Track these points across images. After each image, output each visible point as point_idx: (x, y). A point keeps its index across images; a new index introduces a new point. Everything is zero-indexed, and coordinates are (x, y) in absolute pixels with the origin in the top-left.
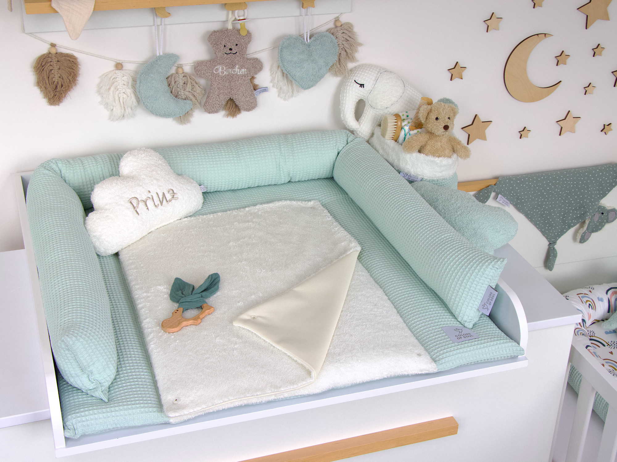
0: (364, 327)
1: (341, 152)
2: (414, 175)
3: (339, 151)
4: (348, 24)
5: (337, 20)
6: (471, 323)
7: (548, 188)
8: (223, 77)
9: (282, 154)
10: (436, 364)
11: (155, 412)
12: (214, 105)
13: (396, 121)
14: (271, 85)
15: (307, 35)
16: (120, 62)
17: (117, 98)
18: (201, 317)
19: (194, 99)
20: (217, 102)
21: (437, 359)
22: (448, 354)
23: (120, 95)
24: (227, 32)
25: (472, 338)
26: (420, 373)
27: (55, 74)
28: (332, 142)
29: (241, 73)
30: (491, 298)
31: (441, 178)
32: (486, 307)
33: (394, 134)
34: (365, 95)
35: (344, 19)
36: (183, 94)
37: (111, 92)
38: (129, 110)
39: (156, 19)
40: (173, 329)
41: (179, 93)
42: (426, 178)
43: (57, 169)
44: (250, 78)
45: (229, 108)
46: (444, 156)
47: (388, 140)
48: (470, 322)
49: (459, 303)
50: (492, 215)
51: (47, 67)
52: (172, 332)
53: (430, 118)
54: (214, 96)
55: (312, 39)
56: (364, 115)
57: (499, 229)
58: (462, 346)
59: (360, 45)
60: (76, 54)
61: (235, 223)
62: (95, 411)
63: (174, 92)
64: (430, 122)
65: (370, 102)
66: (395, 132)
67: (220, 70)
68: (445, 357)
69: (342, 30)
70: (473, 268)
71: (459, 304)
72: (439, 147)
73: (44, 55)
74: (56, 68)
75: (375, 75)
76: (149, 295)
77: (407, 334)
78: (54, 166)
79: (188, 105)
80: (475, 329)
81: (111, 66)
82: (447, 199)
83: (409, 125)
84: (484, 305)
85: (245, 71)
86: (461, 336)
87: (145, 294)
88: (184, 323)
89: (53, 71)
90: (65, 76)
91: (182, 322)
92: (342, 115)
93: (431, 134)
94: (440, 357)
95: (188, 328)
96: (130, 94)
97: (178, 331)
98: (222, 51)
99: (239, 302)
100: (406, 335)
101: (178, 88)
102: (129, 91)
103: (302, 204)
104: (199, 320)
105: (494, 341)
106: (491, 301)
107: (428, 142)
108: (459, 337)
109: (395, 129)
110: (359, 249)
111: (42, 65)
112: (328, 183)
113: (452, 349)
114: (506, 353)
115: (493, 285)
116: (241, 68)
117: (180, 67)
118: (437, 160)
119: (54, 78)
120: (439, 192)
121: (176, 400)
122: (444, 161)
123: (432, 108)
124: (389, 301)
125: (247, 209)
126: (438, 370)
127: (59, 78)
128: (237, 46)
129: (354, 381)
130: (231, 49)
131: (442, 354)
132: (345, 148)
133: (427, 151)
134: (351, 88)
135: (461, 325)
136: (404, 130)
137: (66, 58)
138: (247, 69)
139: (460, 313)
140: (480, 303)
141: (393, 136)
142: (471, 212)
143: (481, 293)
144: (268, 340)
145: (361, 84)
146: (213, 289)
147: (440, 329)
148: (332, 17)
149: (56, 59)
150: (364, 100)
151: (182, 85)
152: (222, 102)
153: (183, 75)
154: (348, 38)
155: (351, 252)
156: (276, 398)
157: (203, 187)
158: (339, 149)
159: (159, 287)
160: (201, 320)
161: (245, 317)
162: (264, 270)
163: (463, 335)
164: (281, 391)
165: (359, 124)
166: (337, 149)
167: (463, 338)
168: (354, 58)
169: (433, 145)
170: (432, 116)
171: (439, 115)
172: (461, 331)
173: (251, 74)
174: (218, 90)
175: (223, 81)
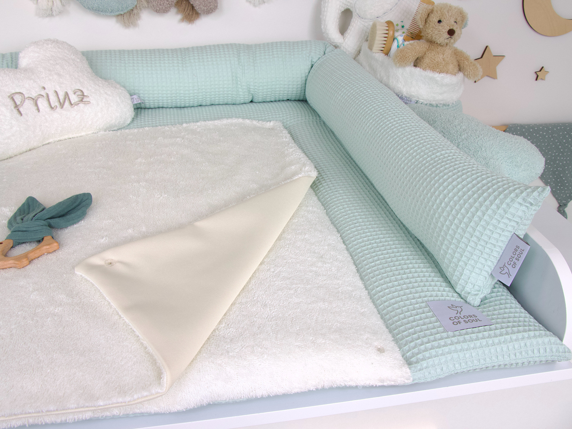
0: (292, 292)
1: (315, 64)
2: (406, 97)
3: (313, 63)
6: (477, 297)
7: (564, 141)
9: (240, 64)
10: (410, 368)
13: (387, 28)
18: (32, 256)
21: (414, 359)
22: (433, 352)
25: (478, 323)
26: (379, 384)
28: (304, 52)
30: (516, 256)
31: (442, 102)
33: (384, 46)
34: (352, 2)
42: (422, 101)
45: (184, 10)
46: (447, 73)
47: (376, 53)
48: (476, 295)
49: (459, 261)
50: (511, 143)
53: (430, 21)
56: (350, 27)
57: (519, 162)
58: (461, 338)
61: (160, 138)
64: (431, 26)
65: (357, 10)
66: (385, 42)
68: (429, 358)
70: (487, 203)
71: (460, 263)
72: (441, 60)
77: (366, 310)
80: (484, 308)
82: (449, 120)
83: (404, 35)
84: (502, 268)
86: (460, 319)
92: (322, 27)
93: (431, 42)
94: (419, 356)
99: (103, 238)
100: (362, 311)
103: (258, 124)
104: (25, 261)
105: (519, 332)
106: (516, 261)
107: (427, 53)
108: (456, 321)
109: (386, 39)
110: (314, 174)
112: (299, 105)
113: (442, 342)
114: (538, 355)
115: (521, 234)
118: (438, 76)
120: (438, 113)
122: (447, 79)
123: (433, 8)
124: (346, 252)
126: (413, 381)
129: (251, 394)
131: (424, 351)
132: (320, 59)
133: (425, 64)
135: (460, 299)
136: (397, 41)
139: (459, 279)
140: (495, 264)
141: (383, 49)
142: (481, 137)
143: (500, 247)
144: (114, 305)
146: (73, 215)
147: (423, 305)
150: (351, 9)
155: (301, 177)
156: (96, 416)
157: (135, 97)
158: (313, 60)
159: (3, 209)
160: (30, 262)
161: (96, 261)
162: (166, 196)
163: (462, 317)
164: (99, 406)
165: (344, 38)
166: (310, 59)
167: (463, 324)
169: (433, 58)
170: (433, 18)
171: (443, 16)
172: (459, 310)
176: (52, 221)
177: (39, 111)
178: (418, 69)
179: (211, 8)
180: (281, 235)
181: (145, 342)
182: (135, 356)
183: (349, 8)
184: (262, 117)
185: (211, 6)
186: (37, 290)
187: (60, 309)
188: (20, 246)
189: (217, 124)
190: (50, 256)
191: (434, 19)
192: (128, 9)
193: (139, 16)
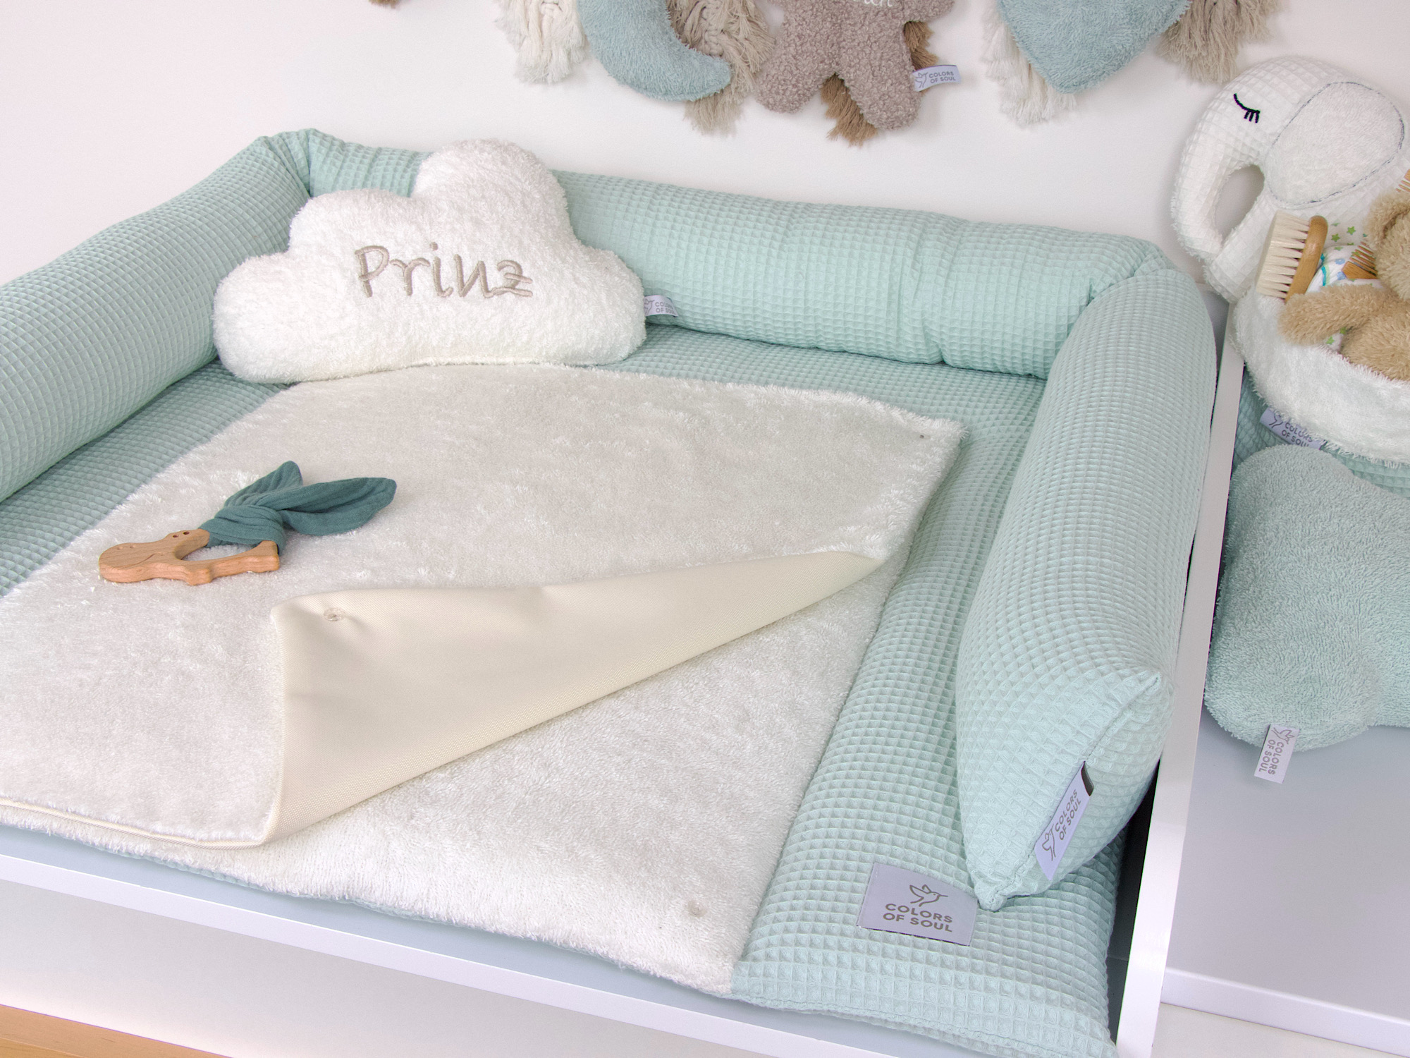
1: (1097, 297)
2: (1299, 426)
3: (1093, 295)
6: (993, 889)
10: (737, 965)
13: (1304, 236)
14: (983, 68)
19: (738, 61)
21: (757, 953)
22: (802, 952)
23: (543, 9)
26: (660, 972)
29: (872, 2)
32: (1051, 842)
33: (1289, 280)
34: (1261, 153)
36: (714, 39)
38: (561, 58)
40: (115, 572)
41: (704, 33)
42: (1340, 444)
43: (301, 155)
44: (901, 23)
48: (994, 884)
53: (1392, 236)
56: (1250, 215)
61: (646, 404)
63: (688, 29)
64: (1391, 250)
65: (1269, 173)
66: (1292, 272)
68: (786, 960)
75: (1306, 88)
78: (297, 149)
84: (1047, 835)
86: (908, 915)
91: (156, 561)
93: (1391, 294)
94: (772, 950)
95: (159, 584)
96: (568, 9)
99: (364, 570)
101: (701, 21)
103: (900, 418)
104: (206, 578)
105: (1012, 977)
106: (1067, 825)
107: (1373, 320)
108: (898, 914)
109: (1297, 264)
110: (878, 554)
113: (832, 940)
118: (1382, 385)
123: (1407, 200)
125: (731, 386)
126: (734, 991)
131: (788, 945)
133: (1362, 348)
134: (1216, 118)
136: (1325, 273)
140: (1042, 824)
141: (1286, 289)
143: (1052, 786)
145: (1250, 111)
146: (339, 515)
150: (1263, 168)
157: (657, 298)
158: (1094, 288)
160: (215, 578)
161: (314, 604)
162: (546, 523)
163: (918, 912)
165: (1224, 243)
166: (1088, 285)
167: (905, 924)
168: (1256, 25)
169: (1385, 335)
170: (1403, 228)
172: (930, 898)
173: (907, 12)
174: (797, 39)
175: (816, 16)
176: (293, 517)
179: (897, 117)
183: (1256, 163)
184: (928, 405)
185: (900, 112)
186: (187, 627)
187: (199, 667)
189: (802, 398)
190: (254, 578)
191: (1405, 232)
192: (707, 92)
193: (736, 109)
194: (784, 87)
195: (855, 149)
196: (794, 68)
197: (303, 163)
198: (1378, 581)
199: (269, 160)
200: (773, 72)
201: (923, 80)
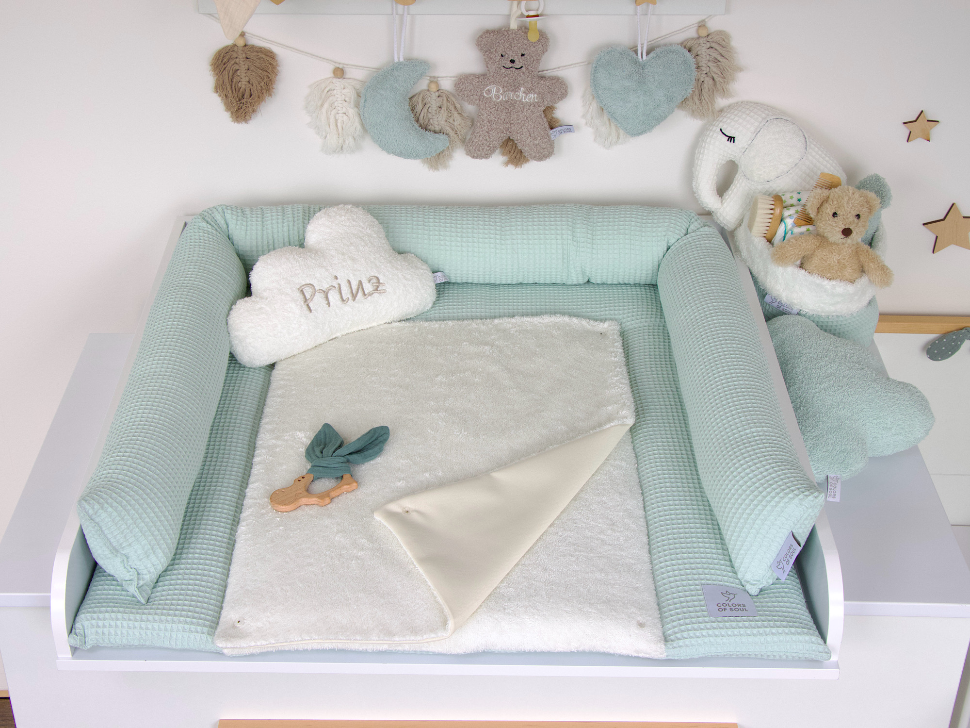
0: (573, 559)
1: (672, 247)
2: (786, 303)
3: (670, 245)
4: (721, 32)
5: (702, 25)
6: (755, 587)
8: (498, 104)
9: (575, 239)
10: (665, 645)
11: (204, 633)
12: (480, 146)
13: (772, 207)
14: (583, 121)
15: (642, 48)
16: (341, 66)
17: (332, 121)
18: (333, 494)
19: (452, 133)
20: (486, 142)
21: (671, 637)
22: (691, 633)
23: (337, 116)
24: (508, 34)
25: (744, 613)
26: (636, 655)
27: (242, 77)
28: (660, 229)
29: (527, 100)
30: (789, 554)
32: (781, 566)
33: (768, 228)
34: (736, 155)
35: (714, 25)
36: (436, 123)
37: (324, 110)
38: (350, 141)
39: (394, 5)
40: (284, 507)
41: (431, 121)
42: (807, 311)
43: (223, 222)
44: (542, 108)
46: (842, 279)
47: (756, 236)
48: (754, 584)
51: (230, 65)
52: (281, 510)
53: (823, 212)
54: (481, 132)
55: (652, 55)
56: (732, 187)
58: (721, 625)
59: (740, 69)
60: (275, 49)
61: (465, 343)
62: (120, 615)
63: (422, 119)
64: (823, 219)
65: (744, 167)
66: (769, 224)
67: (494, 92)
68: (686, 638)
69: (708, 43)
70: (769, 498)
71: (741, 551)
72: (834, 262)
73: (227, 47)
74: (243, 67)
75: (756, 124)
76: (280, 443)
78: (219, 217)
79: (441, 142)
80: (759, 599)
81: (326, 71)
83: (796, 216)
84: (780, 562)
85: (534, 98)
86: (727, 607)
87: (274, 441)
88: (304, 500)
89: (239, 72)
90: (254, 81)
91: (301, 498)
92: (694, 184)
93: (822, 238)
94: (677, 635)
95: (306, 508)
96: (352, 116)
97: (291, 511)
98: (497, 63)
99: (400, 480)
100: (638, 585)
101: (429, 114)
102: (352, 112)
103: (587, 326)
104: (327, 500)
105: (780, 626)
106: (789, 558)
107: (817, 251)
108: (722, 607)
109: (770, 220)
110: (631, 421)
111: (224, 62)
113: (702, 625)
116: (528, 91)
117: (434, 81)
118: (826, 283)
119: (240, 83)
121: (239, 622)
122: (840, 288)
123: (830, 194)
124: (642, 520)
125: (496, 321)
126: (667, 656)
127: (247, 83)
128: (523, 57)
129: (521, 647)
130: (512, 61)
131: (684, 631)
132: (679, 241)
133: (813, 266)
134: (712, 141)
135: (739, 587)
136: (785, 224)
137: (259, 54)
138: (539, 94)
139: (741, 566)
140: (774, 558)
141: (766, 232)
143: (779, 542)
144: (410, 555)
145: (729, 137)
146: (370, 451)
147: (698, 588)
148: (695, 20)
149: (244, 55)
150: (736, 162)
151: (436, 109)
152: (494, 142)
153: (437, 94)
154: (719, 58)
155: (613, 426)
156: (390, 649)
157: (438, 274)
158: (670, 242)
159: (299, 433)
160: (332, 499)
161: (394, 507)
162: (466, 433)
163: (730, 605)
164: (395, 641)
165: (722, 202)
166: (666, 240)
167: (728, 612)
168: (726, 91)
169: (824, 258)
170: (827, 209)
171: (839, 208)
172: (731, 597)
173: (546, 103)
174: (488, 123)
175: (497, 111)
176: (351, 457)
177: (329, 306)
178: (803, 271)
180: (578, 493)
181: (435, 592)
182: (426, 604)
183: (734, 160)
184: (597, 312)
186: (341, 532)
187: (362, 553)
188: (319, 480)
189: (536, 322)
190: (349, 496)
191: (829, 210)
192: (437, 152)
193: (450, 156)
194: (483, 148)
195: (518, 170)
196: (487, 138)
197: (225, 226)
198: (857, 396)
199: (210, 230)
200: (476, 140)
201: (555, 134)
